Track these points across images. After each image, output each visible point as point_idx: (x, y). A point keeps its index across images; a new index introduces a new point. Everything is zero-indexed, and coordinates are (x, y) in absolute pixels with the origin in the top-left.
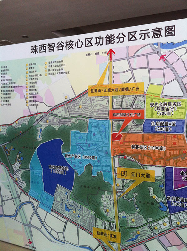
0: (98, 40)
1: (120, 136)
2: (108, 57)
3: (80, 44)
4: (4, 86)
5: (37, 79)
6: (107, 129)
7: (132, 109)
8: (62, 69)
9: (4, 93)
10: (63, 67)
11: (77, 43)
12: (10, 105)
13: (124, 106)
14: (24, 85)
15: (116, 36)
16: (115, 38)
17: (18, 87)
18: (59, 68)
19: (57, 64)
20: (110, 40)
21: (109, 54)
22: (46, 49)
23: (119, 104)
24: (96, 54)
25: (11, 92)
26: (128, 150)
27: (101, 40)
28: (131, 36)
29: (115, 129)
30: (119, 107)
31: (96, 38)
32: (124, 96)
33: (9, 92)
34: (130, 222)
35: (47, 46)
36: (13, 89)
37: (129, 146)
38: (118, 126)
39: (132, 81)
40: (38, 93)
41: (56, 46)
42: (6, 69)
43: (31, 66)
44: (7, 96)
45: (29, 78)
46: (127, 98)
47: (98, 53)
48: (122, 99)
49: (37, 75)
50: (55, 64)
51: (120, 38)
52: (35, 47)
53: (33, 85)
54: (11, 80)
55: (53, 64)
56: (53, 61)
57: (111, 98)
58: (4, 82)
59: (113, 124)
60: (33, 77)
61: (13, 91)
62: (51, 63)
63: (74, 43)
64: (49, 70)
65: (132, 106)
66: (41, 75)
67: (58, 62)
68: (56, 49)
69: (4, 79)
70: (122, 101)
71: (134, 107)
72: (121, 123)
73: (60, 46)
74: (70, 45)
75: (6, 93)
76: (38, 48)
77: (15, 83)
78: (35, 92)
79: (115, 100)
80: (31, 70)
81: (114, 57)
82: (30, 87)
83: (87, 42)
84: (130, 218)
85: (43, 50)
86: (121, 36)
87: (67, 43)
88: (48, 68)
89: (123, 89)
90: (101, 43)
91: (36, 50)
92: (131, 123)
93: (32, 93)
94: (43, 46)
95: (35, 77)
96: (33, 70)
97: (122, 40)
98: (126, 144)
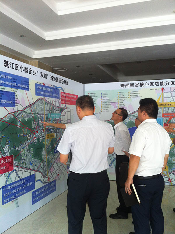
0: (156, 84)
1: (167, 125)
2: (162, 91)
3: (147, 85)
4: (104, 102)
5: (124, 99)
6: (161, 122)
7: (173, 113)
8: (138, 95)
9: (104, 105)
10: (138, 94)
11: (146, 84)
12: (108, 111)
13: (169, 112)
14: (117, 102)
15: (165, 82)
16: (165, 83)
17: (113, 103)
18: (136, 94)
19: (135, 93)
20: (162, 84)
21: (162, 90)
22: (129, 86)
23: (167, 111)
24: (155, 89)
25: (109, 105)
26: (172, 130)
27: (158, 83)
28: (172, 83)
29: (165, 122)
30: (167, 112)
31: (156, 83)
32: (169, 108)
33: (108, 105)
34: (172, 161)
35: (129, 84)
36: (110, 103)
37: (172, 129)
38: (167, 120)
39: (173, 101)
40: (124, 106)
41: (135, 84)
42: (106, 94)
43: (121, 93)
44: (106, 107)
45: (119, 98)
46: (170, 108)
47: (157, 89)
48: (168, 109)
49: (124, 98)
50: (134, 93)
51: (167, 83)
52: (123, 84)
53: (122, 102)
54: (109, 99)
55: (133, 93)
56: (133, 91)
57: (163, 109)
58: (105, 100)
59: (164, 119)
60: (121, 98)
61: (110, 104)
62: (132, 92)
63: (144, 84)
64: (131, 95)
65: (173, 111)
66: (126, 98)
67: (136, 92)
68: (134, 86)
69: (104, 99)
70: (168, 110)
71: (174, 112)
72: (168, 119)
73: (137, 85)
74: (142, 85)
75: (105, 105)
76: (125, 85)
77: (111, 101)
78: (123, 105)
79: (165, 109)
80: (120, 95)
81: (164, 91)
82: (120, 103)
83: (151, 84)
84: (172, 159)
85: (127, 86)
86: (167, 82)
87: (140, 84)
88: (130, 95)
89: (168, 105)
90: (158, 85)
91: (123, 86)
92: (172, 119)
93: (121, 106)
94: (127, 84)
95: (123, 98)
96: (122, 95)
97: (168, 84)
98: (170, 128)
